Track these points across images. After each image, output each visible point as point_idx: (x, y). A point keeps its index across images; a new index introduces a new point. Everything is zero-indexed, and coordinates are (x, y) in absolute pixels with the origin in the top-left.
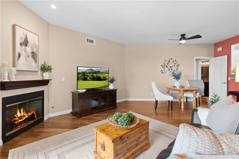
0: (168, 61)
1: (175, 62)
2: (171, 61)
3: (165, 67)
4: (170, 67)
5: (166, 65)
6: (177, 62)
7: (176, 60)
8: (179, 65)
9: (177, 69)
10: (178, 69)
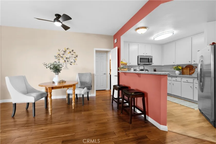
0: (64, 51)
1: (72, 53)
2: (68, 51)
3: (61, 58)
4: (66, 58)
5: (62, 56)
6: (74, 53)
7: (73, 51)
8: (77, 57)
9: (74, 60)
10: (76, 61)
